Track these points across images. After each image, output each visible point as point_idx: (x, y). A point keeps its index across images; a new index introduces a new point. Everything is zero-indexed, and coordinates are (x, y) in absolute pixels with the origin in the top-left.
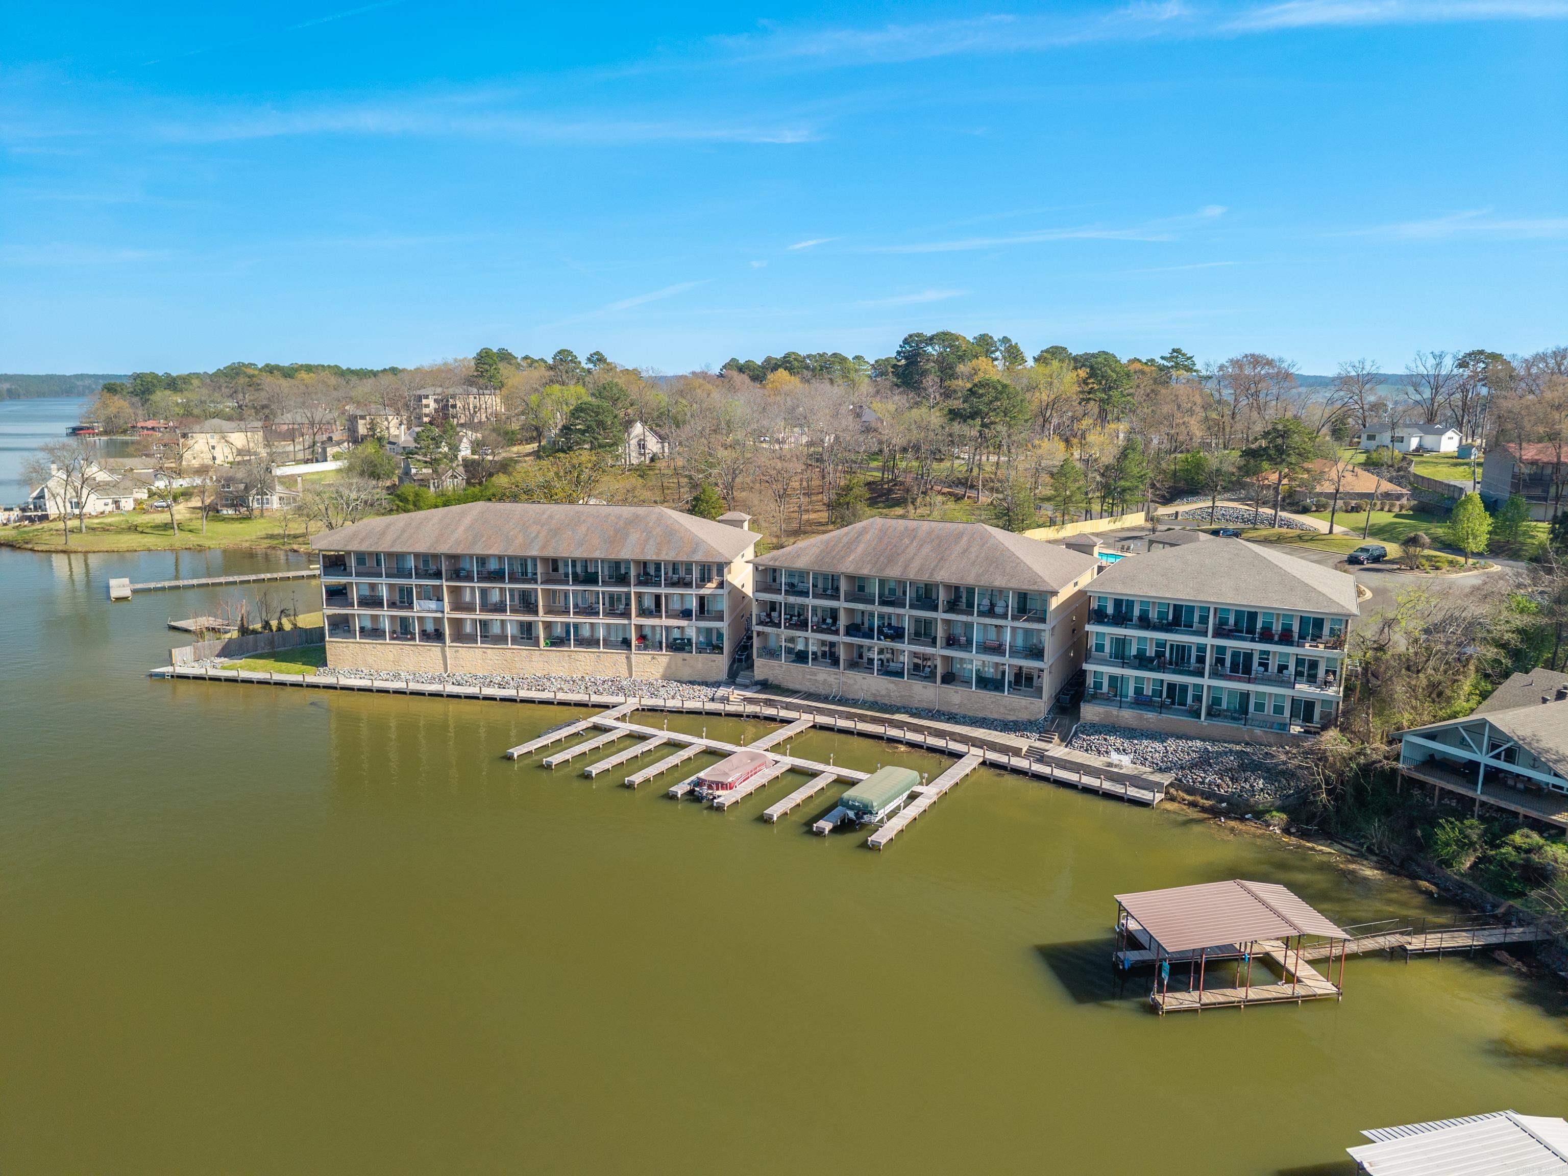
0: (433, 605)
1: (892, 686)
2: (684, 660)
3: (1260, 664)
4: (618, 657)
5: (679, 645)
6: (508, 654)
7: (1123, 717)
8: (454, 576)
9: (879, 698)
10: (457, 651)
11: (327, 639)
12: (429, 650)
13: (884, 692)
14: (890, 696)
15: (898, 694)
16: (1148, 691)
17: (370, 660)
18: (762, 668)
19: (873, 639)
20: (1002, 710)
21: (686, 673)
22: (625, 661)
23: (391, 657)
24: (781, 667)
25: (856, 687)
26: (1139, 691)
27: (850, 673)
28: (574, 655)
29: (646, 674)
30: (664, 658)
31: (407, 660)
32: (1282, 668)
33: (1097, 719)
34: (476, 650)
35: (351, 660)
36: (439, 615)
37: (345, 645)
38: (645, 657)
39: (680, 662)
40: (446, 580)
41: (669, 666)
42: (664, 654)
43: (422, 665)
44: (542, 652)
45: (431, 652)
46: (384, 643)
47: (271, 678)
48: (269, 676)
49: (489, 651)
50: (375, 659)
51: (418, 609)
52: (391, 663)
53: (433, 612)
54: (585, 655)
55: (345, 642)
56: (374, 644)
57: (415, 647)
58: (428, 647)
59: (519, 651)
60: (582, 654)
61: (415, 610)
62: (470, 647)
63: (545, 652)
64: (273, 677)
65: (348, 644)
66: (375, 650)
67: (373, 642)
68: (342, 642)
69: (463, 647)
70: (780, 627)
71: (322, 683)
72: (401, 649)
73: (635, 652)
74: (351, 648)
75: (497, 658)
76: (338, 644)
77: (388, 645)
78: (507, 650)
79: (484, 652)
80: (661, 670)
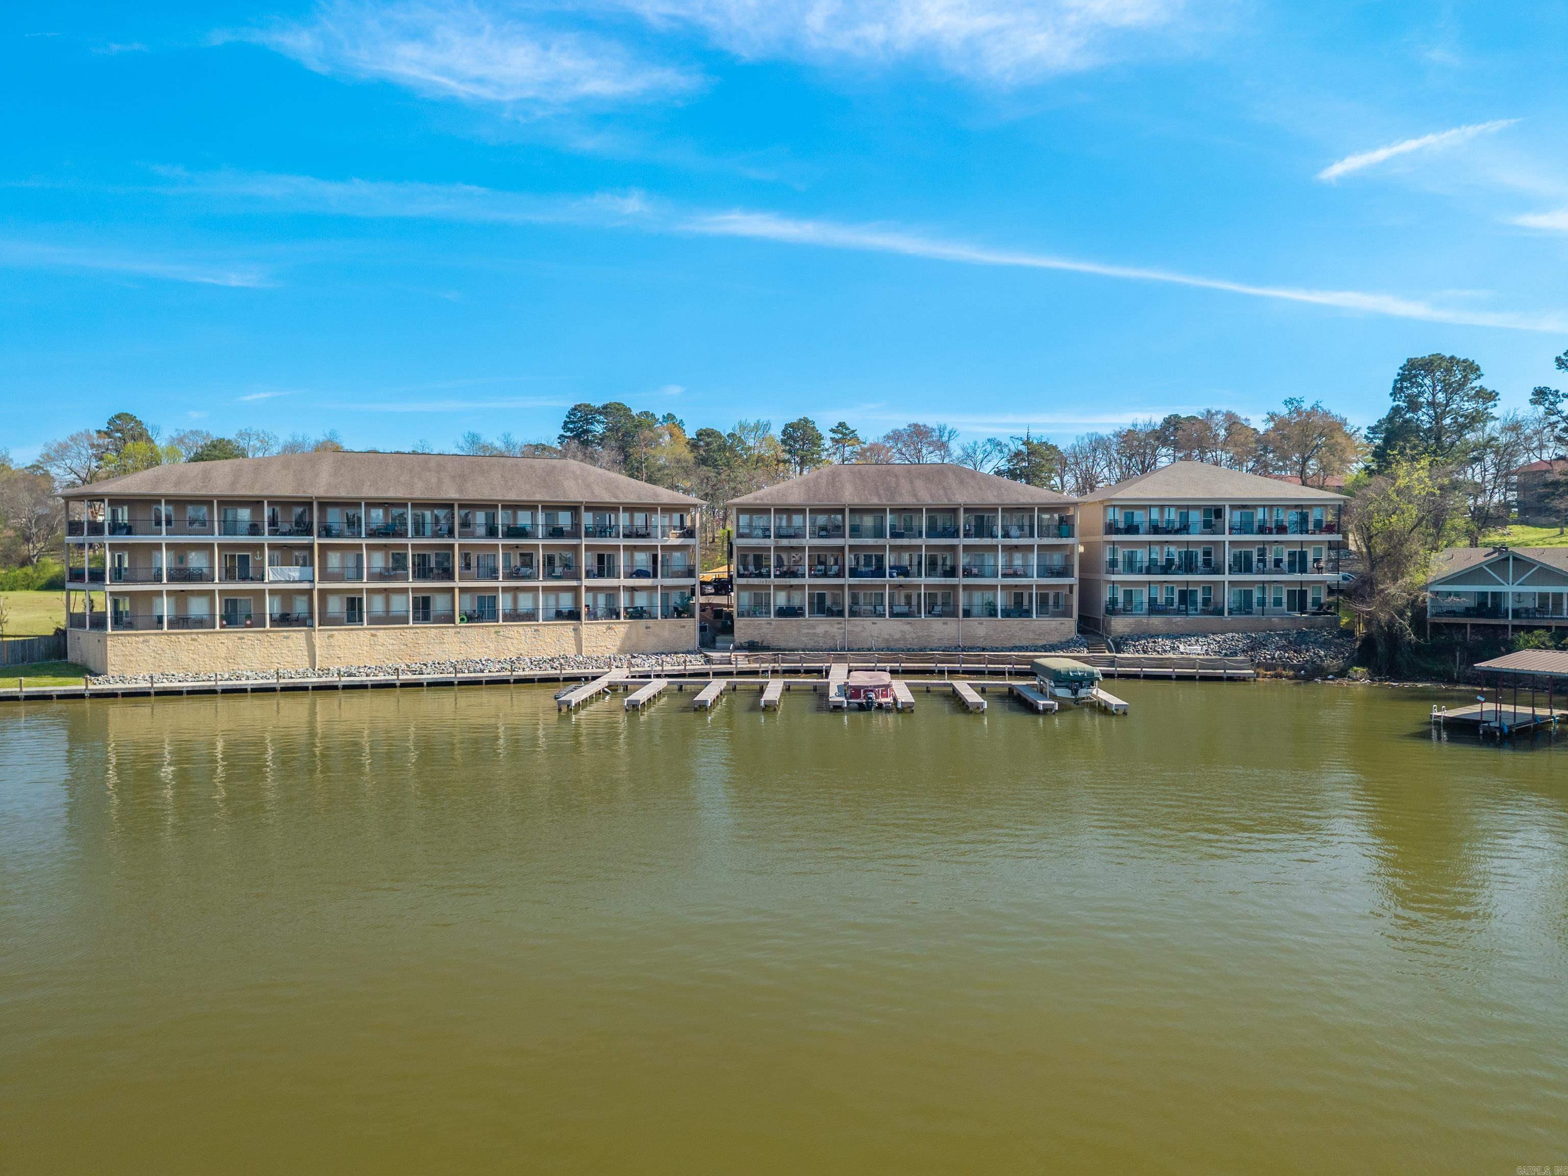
0: (294, 572)
1: (907, 628)
2: (647, 628)
3: (1259, 561)
4: (566, 629)
5: (637, 614)
6: (408, 634)
7: (1153, 624)
8: (324, 533)
9: (893, 643)
10: (332, 636)
11: (109, 630)
12: (287, 638)
13: (898, 636)
14: (905, 640)
15: (915, 636)
16: (1161, 600)
17: (185, 658)
18: (744, 629)
19: (885, 576)
20: (1031, 636)
21: (651, 642)
22: (572, 634)
23: (222, 651)
24: (770, 624)
25: (864, 634)
26: (1152, 601)
27: (856, 620)
28: (505, 632)
29: (599, 649)
30: (622, 628)
31: (249, 654)
32: (1278, 562)
33: (1128, 630)
34: (361, 633)
35: (151, 660)
36: (306, 586)
37: (141, 639)
38: (599, 627)
39: (642, 630)
40: (319, 536)
41: (627, 637)
42: (622, 623)
43: (274, 660)
44: (458, 630)
45: (289, 641)
46: (211, 633)
47: (21, 691)
48: (18, 689)
49: (380, 633)
50: (195, 656)
51: (271, 579)
52: (222, 661)
53: (294, 582)
54: (520, 630)
55: (142, 635)
56: (194, 636)
57: (264, 635)
58: (285, 634)
59: (424, 630)
60: (516, 628)
61: (267, 581)
62: (352, 630)
63: (462, 629)
64: (24, 689)
65: (147, 637)
66: (196, 643)
67: (191, 633)
68: (135, 635)
69: (340, 630)
70: (769, 576)
71: (121, 689)
72: (240, 638)
73: (585, 624)
74: (151, 642)
75: (391, 641)
76: (129, 638)
77: (217, 636)
78: (408, 631)
79: (373, 635)
80: (618, 643)
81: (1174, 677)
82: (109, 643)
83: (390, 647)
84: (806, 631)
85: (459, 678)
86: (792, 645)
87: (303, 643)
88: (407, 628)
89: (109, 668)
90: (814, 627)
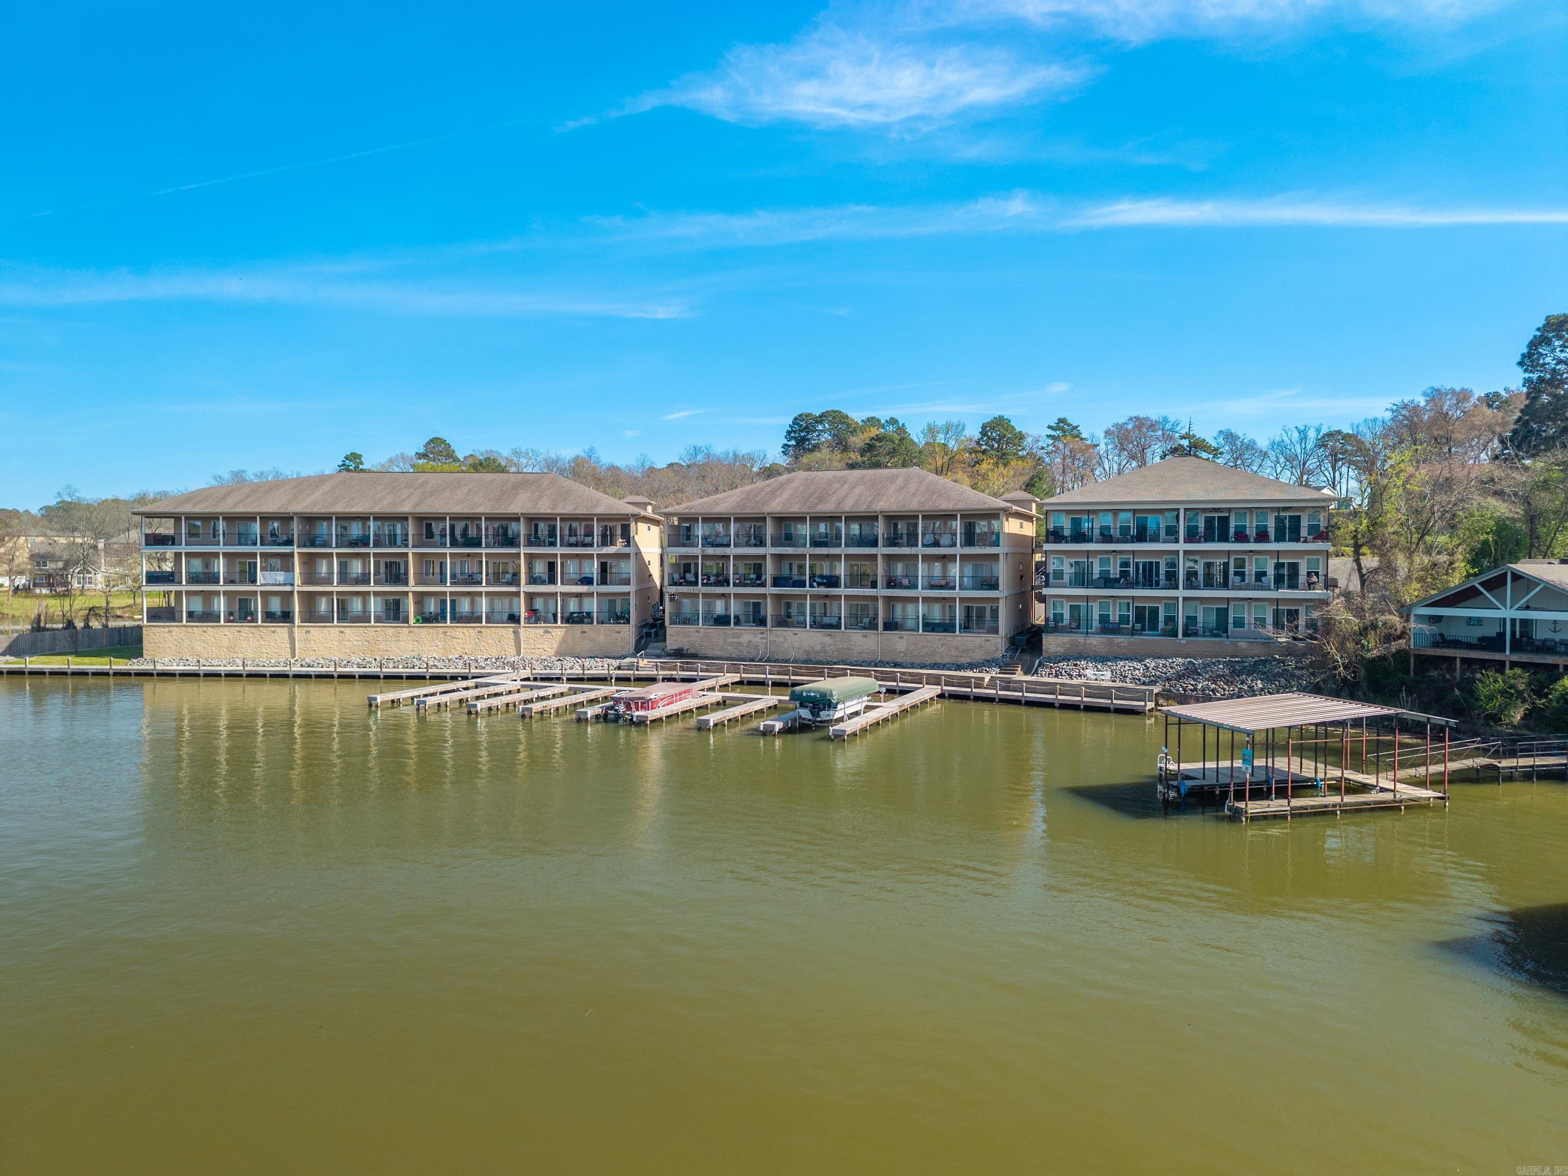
0: (280, 576)
1: (827, 640)
2: (583, 632)
3: (1236, 574)
4: (506, 632)
5: (577, 619)
6: (371, 632)
7: (1091, 644)
8: (308, 543)
9: (813, 656)
10: (308, 632)
11: (145, 623)
12: (274, 633)
13: (818, 648)
14: (825, 652)
15: (834, 648)
16: (1114, 617)
17: (198, 647)
18: (676, 636)
19: (805, 587)
20: (954, 652)
21: (586, 646)
22: (512, 636)
23: (225, 642)
24: (698, 632)
25: (786, 645)
26: (1104, 619)
27: (780, 630)
28: (451, 632)
29: (537, 651)
30: (559, 632)
31: (245, 645)
32: (1260, 575)
33: (1062, 650)
34: (332, 630)
35: (173, 647)
36: (288, 588)
37: (167, 630)
38: (537, 631)
39: (578, 634)
40: (298, 547)
41: (564, 640)
42: (559, 627)
43: (264, 650)
44: (412, 629)
45: (276, 635)
46: (217, 626)
47: (69, 668)
48: (66, 667)
49: (347, 630)
50: (205, 645)
51: (262, 582)
52: (225, 650)
53: (280, 585)
54: (465, 630)
55: (167, 626)
56: (204, 629)
57: (256, 629)
58: (272, 629)
59: (383, 629)
60: (461, 630)
61: (258, 583)
62: (324, 627)
64: (71, 667)
65: (171, 629)
66: (206, 635)
67: (203, 626)
68: (162, 626)
69: (315, 627)
70: (696, 584)
71: (133, 670)
72: (239, 632)
73: (524, 627)
74: (174, 633)
75: (356, 638)
76: (158, 629)
77: (221, 629)
78: (369, 629)
79: (341, 632)
80: (555, 646)
81: (1057, 705)
82: (144, 632)
83: (355, 643)
84: (730, 640)
85: (384, 673)
86: (718, 653)
87: (286, 637)
88: (369, 627)
89: (145, 652)
90: (738, 636)
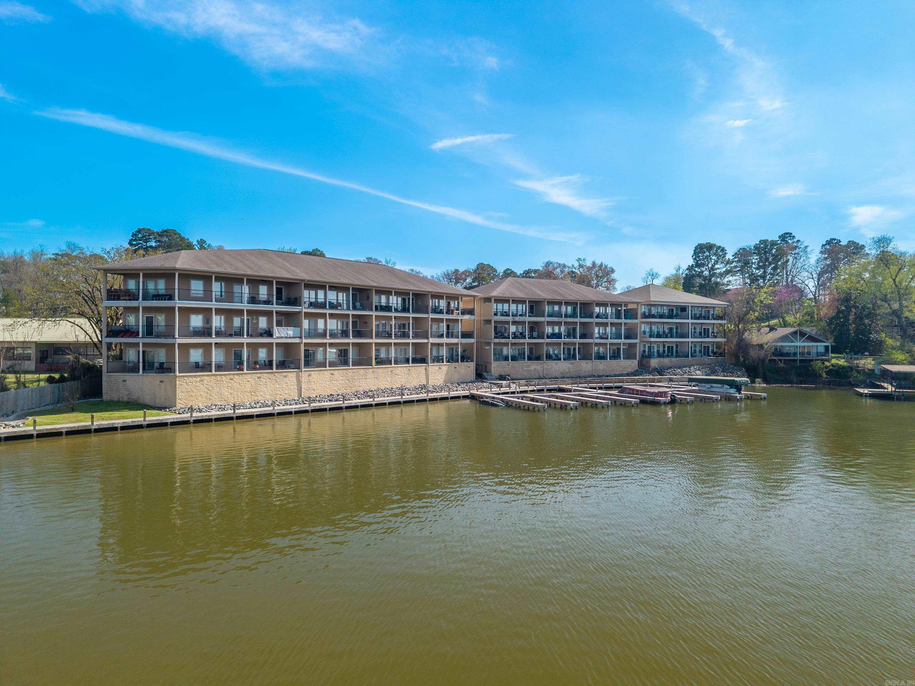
0: (290, 331)
2: (455, 368)
4: (422, 369)
6: (350, 373)
9: (565, 374)
10: (310, 375)
11: (177, 373)
12: (285, 377)
14: (570, 372)
17: (226, 393)
18: (496, 367)
19: (562, 338)
20: (621, 369)
21: (456, 377)
22: (424, 372)
23: (248, 387)
24: (509, 365)
25: (552, 370)
27: (549, 362)
28: (395, 371)
29: (436, 381)
30: (445, 367)
31: (264, 389)
32: (700, 333)
34: (326, 372)
35: (204, 395)
36: (297, 341)
37: (199, 379)
38: (435, 368)
39: (453, 369)
40: (305, 307)
41: (447, 373)
42: (445, 365)
43: (279, 393)
44: (374, 370)
45: (287, 379)
46: (242, 374)
49: (336, 373)
50: (232, 391)
51: (277, 335)
52: (248, 394)
53: (290, 338)
54: (402, 369)
55: (199, 376)
56: (232, 377)
57: (273, 375)
58: (285, 374)
59: (358, 370)
60: (400, 369)
61: (275, 337)
62: (321, 370)
63: (376, 370)
65: (203, 378)
66: (232, 382)
67: (230, 374)
68: (195, 376)
69: (315, 371)
70: (509, 338)
72: (259, 378)
73: (430, 365)
74: (205, 382)
75: (341, 378)
76: (190, 379)
77: (245, 376)
78: (349, 371)
79: (332, 374)
80: (443, 377)
82: (178, 382)
83: (341, 382)
84: (525, 369)
86: (519, 376)
87: (294, 380)
88: (349, 369)
89: (178, 401)
90: (529, 366)
